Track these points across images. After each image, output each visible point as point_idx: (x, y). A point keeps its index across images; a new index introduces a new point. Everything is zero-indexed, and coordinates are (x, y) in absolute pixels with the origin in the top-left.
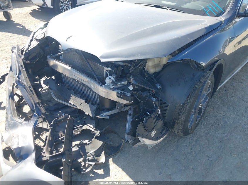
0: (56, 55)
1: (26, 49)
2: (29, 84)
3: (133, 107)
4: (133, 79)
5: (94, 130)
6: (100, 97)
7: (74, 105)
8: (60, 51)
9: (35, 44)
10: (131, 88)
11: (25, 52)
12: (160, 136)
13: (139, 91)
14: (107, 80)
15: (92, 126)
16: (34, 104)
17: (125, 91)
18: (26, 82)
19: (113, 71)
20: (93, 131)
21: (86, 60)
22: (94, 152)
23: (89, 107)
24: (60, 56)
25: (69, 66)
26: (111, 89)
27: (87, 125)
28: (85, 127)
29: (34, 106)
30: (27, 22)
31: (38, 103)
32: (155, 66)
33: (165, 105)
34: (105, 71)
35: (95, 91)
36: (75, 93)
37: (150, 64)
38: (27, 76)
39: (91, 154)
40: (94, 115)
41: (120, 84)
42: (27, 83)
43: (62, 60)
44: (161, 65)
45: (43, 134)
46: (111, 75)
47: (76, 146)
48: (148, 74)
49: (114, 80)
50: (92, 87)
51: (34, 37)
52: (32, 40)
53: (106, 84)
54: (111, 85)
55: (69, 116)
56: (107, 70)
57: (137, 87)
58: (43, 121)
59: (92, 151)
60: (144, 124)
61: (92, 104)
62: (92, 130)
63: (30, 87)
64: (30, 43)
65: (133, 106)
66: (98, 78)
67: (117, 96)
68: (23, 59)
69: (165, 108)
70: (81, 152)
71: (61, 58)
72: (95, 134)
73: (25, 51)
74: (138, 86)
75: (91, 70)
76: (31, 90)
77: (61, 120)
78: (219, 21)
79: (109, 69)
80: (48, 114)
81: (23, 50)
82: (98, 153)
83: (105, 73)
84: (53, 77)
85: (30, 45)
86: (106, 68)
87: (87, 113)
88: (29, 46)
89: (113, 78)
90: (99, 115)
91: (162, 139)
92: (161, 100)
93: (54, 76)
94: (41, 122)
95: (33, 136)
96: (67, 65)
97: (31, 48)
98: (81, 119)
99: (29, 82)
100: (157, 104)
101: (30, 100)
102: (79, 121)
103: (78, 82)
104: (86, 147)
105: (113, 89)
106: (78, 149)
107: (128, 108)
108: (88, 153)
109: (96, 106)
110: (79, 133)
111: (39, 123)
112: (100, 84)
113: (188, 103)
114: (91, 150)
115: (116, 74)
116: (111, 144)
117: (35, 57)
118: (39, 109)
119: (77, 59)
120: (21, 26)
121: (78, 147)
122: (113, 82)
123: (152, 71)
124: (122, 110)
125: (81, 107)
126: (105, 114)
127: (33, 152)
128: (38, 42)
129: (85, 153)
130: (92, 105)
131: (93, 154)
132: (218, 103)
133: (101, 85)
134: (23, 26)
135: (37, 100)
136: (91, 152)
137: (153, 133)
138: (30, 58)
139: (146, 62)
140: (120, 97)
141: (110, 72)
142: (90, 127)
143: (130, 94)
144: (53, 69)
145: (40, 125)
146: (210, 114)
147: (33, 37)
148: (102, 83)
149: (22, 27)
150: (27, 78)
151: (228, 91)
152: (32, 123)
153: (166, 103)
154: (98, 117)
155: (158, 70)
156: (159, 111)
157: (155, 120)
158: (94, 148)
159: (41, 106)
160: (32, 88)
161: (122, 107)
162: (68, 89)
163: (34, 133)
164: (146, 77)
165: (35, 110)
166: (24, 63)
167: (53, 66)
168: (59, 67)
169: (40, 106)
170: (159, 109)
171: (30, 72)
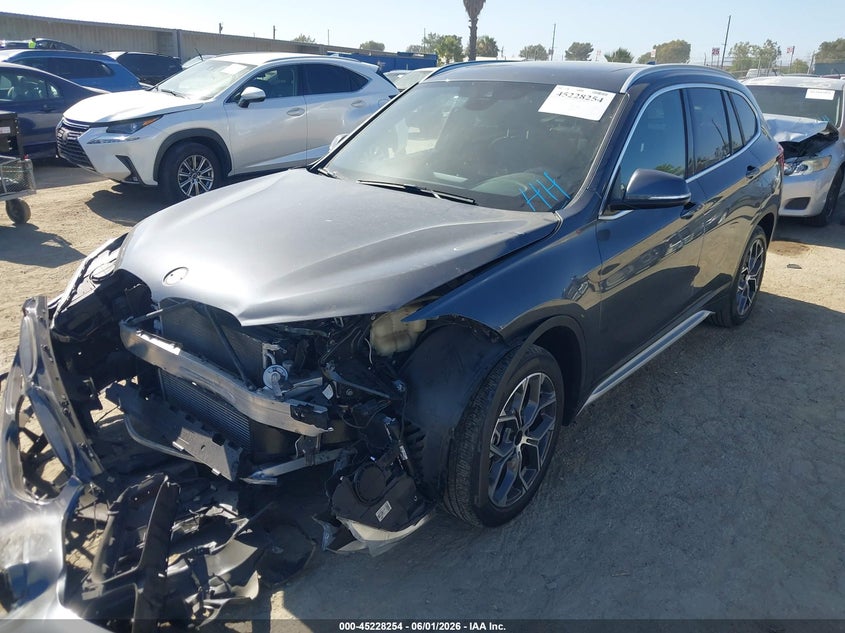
0: (142, 318)
1: (62, 303)
2: (64, 396)
3: (347, 452)
4: (333, 368)
5: (233, 517)
6: (252, 422)
7: (184, 452)
8: (156, 308)
9: (88, 289)
10: (328, 393)
11: (60, 313)
12: (407, 520)
13: (357, 403)
14: (269, 376)
15: (230, 508)
16: (72, 451)
17: (314, 402)
18: (56, 392)
19: (285, 352)
20: (231, 520)
21: (219, 326)
22: (230, 572)
23: (224, 454)
24: (155, 322)
25: (175, 347)
26: (278, 398)
27: (219, 507)
28: (214, 511)
29: (73, 457)
30: (79, 227)
31: (84, 446)
32: (394, 337)
33: (417, 435)
34: (264, 352)
35: (240, 408)
36: (188, 418)
37: (379, 331)
38: (58, 376)
39: (219, 578)
40: (235, 474)
41: (303, 385)
42: (58, 394)
43: (160, 332)
44: (412, 334)
45: (94, 537)
46: (279, 362)
47: (183, 561)
48: (377, 356)
49: (286, 374)
50: (232, 398)
51: (87, 273)
52: (80, 280)
53: (265, 388)
54: (278, 387)
55: (166, 478)
56: (269, 351)
57: (350, 393)
58: (97, 502)
59: (224, 571)
60: (354, 484)
61: (231, 445)
62: (230, 516)
63: (64, 405)
64: (76, 288)
65: (346, 449)
66: (244, 371)
67: (293, 416)
68: (53, 330)
69: (419, 444)
70: (194, 576)
71: (158, 325)
72: (236, 526)
73: (58, 309)
74: (353, 389)
75: (230, 352)
76: (67, 414)
77: (145, 490)
78: (548, 223)
79: (275, 347)
80: (111, 480)
81: (55, 309)
82: (239, 576)
83: (265, 359)
84: (135, 380)
85: (76, 293)
86: (266, 346)
87: (216, 471)
88: (72, 295)
89: (283, 370)
90: (249, 474)
91: (411, 529)
92: (408, 424)
93: (136, 378)
94: (92, 505)
95: (63, 541)
96: (170, 343)
97: (77, 299)
98: (205, 492)
99: (64, 391)
100: (397, 433)
101: (63, 440)
102: (197, 499)
103: (199, 387)
104: (209, 560)
105: (283, 399)
106: (186, 567)
107: (332, 455)
108: (214, 575)
109: (241, 450)
110: (195, 528)
111: (84, 508)
112: (251, 387)
113: (473, 426)
114: (221, 568)
115: (294, 360)
116: (280, 551)
117: (87, 324)
118: (86, 464)
119: (197, 328)
120: (56, 241)
121: (188, 563)
122: (282, 381)
123: (386, 348)
124: (318, 461)
125: (201, 456)
126: (268, 471)
127: (60, 576)
128: (97, 286)
129: (205, 578)
130: (231, 449)
131: (226, 578)
132: (603, 442)
133: (254, 390)
134: (62, 241)
135: (82, 440)
136: (219, 575)
137: (384, 510)
138: (71, 326)
139: (371, 328)
140: (300, 419)
141: (276, 354)
142: (225, 510)
143: (326, 410)
144: (134, 356)
145: (88, 513)
146: (576, 471)
147: (84, 272)
148: (255, 383)
149: (60, 243)
150: (60, 382)
151: (639, 407)
152: (63, 504)
153: (418, 429)
154: (248, 480)
155: (402, 345)
156: (403, 451)
157: (389, 473)
158: (229, 563)
159: (91, 455)
160: (71, 409)
161: (313, 452)
162: (172, 408)
163: (66, 534)
164: (370, 365)
165: (76, 465)
166: (54, 342)
167: (135, 347)
168: (151, 351)
169: (89, 457)
170: (402, 447)
171: (69, 365)
